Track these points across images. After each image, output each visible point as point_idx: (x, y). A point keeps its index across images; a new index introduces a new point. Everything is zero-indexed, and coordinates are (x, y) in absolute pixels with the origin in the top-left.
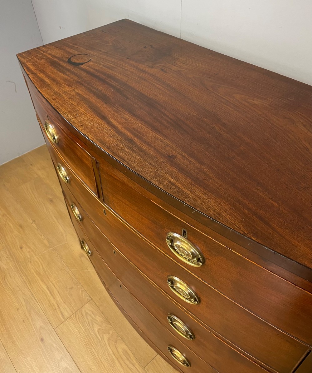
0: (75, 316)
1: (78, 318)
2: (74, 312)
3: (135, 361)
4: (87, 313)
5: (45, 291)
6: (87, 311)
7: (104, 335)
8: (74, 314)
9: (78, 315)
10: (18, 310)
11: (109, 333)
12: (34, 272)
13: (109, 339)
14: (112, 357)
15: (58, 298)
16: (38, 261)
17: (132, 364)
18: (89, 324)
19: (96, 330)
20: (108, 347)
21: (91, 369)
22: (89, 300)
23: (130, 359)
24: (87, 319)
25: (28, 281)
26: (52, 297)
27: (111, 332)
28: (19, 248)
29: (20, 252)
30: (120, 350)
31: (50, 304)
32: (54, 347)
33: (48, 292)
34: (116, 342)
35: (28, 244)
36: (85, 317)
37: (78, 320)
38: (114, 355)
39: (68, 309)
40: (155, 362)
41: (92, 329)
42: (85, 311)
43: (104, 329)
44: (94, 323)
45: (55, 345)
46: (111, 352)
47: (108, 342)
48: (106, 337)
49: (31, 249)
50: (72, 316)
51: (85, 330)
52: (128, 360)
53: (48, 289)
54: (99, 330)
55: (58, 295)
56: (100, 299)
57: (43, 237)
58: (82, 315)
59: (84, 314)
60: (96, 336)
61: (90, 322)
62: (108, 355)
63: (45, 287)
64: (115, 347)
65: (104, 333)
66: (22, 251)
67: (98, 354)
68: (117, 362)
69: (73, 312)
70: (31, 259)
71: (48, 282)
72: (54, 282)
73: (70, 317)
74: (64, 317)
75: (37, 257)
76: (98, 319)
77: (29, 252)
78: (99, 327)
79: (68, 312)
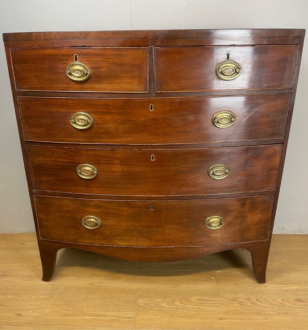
1: (142, 310)
3: (212, 299)
4: (146, 304)
5: (91, 318)
7: (175, 303)
8: (137, 311)
11: (177, 301)
12: (61, 318)
14: (196, 307)
15: (111, 314)
16: (53, 310)
17: (211, 301)
18: (156, 307)
19: (167, 306)
20: (186, 306)
21: (193, 323)
22: (137, 298)
24: (150, 306)
25: (64, 325)
26: (103, 317)
27: (177, 299)
28: (19, 317)
29: (22, 318)
30: (196, 301)
31: (108, 321)
33: (95, 317)
34: (187, 300)
35: (24, 309)
36: (148, 306)
39: (128, 312)
41: (162, 307)
42: (143, 304)
43: (170, 301)
44: (159, 304)
46: (192, 306)
47: (183, 304)
48: (178, 303)
49: (32, 309)
51: (158, 311)
52: (207, 301)
54: (167, 304)
55: (107, 312)
56: (144, 292)
57: (33, 297)
58: (144, 307)
61: (155, 305)
62: (192, 309)
63: (87, 317)
64: (190, 302)
65: (174, 303)
66: (24, 316)
67: (184, 313)
68: (202, 307)
69: (134, 311)
70: (44, 314)
71: (85, 313)
72: (90, 310)
73: (136, 314)
74: (132, 318)
75: (49, 309)
76: (158, 300)
77: (34, 312)
78: (166, 303)
79: (131, 314)
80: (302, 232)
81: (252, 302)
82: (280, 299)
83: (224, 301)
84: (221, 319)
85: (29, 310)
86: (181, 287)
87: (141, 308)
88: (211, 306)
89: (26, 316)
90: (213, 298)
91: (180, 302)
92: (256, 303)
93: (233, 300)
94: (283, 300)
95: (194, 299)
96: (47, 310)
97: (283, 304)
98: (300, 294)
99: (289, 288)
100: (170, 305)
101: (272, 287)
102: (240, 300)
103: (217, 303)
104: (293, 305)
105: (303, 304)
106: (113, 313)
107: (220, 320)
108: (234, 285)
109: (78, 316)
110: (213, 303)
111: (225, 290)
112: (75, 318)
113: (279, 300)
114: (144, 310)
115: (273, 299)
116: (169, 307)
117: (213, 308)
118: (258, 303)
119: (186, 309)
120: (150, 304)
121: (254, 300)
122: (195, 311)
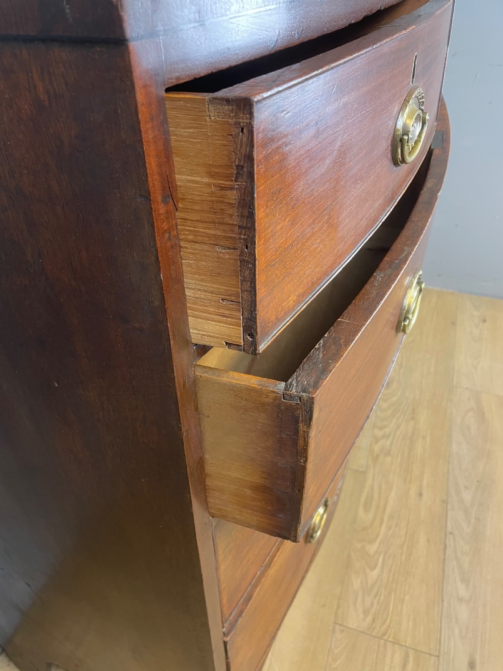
0: (386, 632)
1: (385, 626)
2: (382, 642)
3: (367, 488)
4: (366, 612)
6: (362, 616)
7: (371, 553)
8: (385, 638)
9: (381, 627)
11: (363, 547)
13: (371, 542)
14: (387, 521)
17: (372, 490)
18: (377, 592)
19: (376, 572)
21: (428, 541)
22: (342, 628)
24: (372, 604)
27: (359, 546)
30: (370, 516)
34: (365, 529)
36: (373, 610)
37: (388, 621)
38: (383, 520)
39: (388, 661)
41: (379, 581)
42: (364, 619)
43: (363, 562)
44: (369, 585)
46: (384, 527)
47: (375, 541)
48: (372, 549)
50: (390, 640)
51: (390, 594)
54: (373, 568)
56: (324, 606)
58: (374, 619)
59: (369, 619)
60: (383, 565)
61: (372, 595)
62: (390, 529)
64: (372, 525)
65: (368, 555)
69: (385, 645)
73: (396, 642)
74: (407, 656)
76: (356, 583)
78: (368, 571)
79: (393, 655)
83: (376, 472)
84: (421, 495)
87: (377, 627)
92: (387, 434)
93: (375, 458)
95: (363, 515)
100: (376, 565)
102: (377, 450)
103: (381, 485)
104: (396, 395)
107: (424, 498)
113: (385, 405)
114: (384, 622)
116: (382, 569)
117: (392, 495)
118: (387, 430)
119: (389, 540)
120: (367, 604)
121: (379, 433)
122: (396, 525)
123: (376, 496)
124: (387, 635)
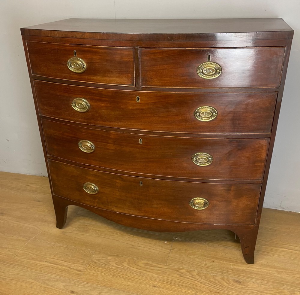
0: (90, 266)
1: (92, 266)
4: (98, 260)
5: (48, 265)
7: (123, 264)
8: (88, 265)
10: (32, 287)
11: (126, 261)
12: (26, 260)
13: (128, 264)
14: (139, 271)
15: (66, 264)
17: (156, 267)
19: (114, 264)
20: (131, 268)
21: (128, 285)
23: (153, 266)
24: (101, 262)
25: (25, 267)
26: (58, 266)
27: (127, 260)
30: (142, 265)
31: (61, 270)
32: (87, 291)
33: (52, 265)
34: (135, 262)
35: (3, 247)
36: (99, 262)
38: (139, 269)
39: (80, 265)
40: (170, 258)
41: (110, 265)
42: (96, 259)
43: (119, 261)
44: (109, 262)
45: (87, 289)
47: (129, 266)
48: (125, 264)
49: (8, 248)
50: (87, 267)
51: (105, 269)
52: (152, 267)
53: (51, 263)
54: (116, 264)
55: (64, 262)
56: (102, 248)
57: (15, 237)
58: (95, 262)
60: (118, 267)
61: (105, 263)
62: (135, 272)
63: (46, 264)
64: (136, 265)
65: (122, 263)
67: (126, 275)
68: (144, 272)
69: (85, 265)
70: (15, 254)
71: (46, 259)
72: (52, 257)
73: (86, 269)
74: (80, 271)
75: (21, 250)
76: (110, 258)
77: (9, 251)
78: (115, 262)
79: (81, 267)
80: (284, 208)
81: (192, 275)
82: (221, 277)
83: (167, 269)
84: (155, 287)
85: (6, 248)
86: (136, 248)
87: (92, 263)
88: (152, 272)
89: (2, 253)
90: (158, 264)
91: (127, 264)
92: (195, 277)
93: (176, 270)
94: (222, 279)
95: (141, 263)
96: (19, 251)
97: (220, 283)
98: (243, 276)
99: (236, 267)
100: (118, 265)
101: (220, 263)
102: (182, 271)
103: (159, 271)
104: (229, 285)
105: (241, 286)
106: (67, 263)
107: (153, 288)
108: (185, 255)
109: (40, 261)
110: (156, 269)
111: (173, 259)
112: (37, 262)
113: (219, 278)
114: (94, 265)
115: (214, 276)
116: (116, 267)
117: (154, 275)
118: (198, 277)
119: (129, 271)
120: (101, 261)
121: (195, 273)
122: (137, 274)
123: (152, 268)
124: (89, 266)
